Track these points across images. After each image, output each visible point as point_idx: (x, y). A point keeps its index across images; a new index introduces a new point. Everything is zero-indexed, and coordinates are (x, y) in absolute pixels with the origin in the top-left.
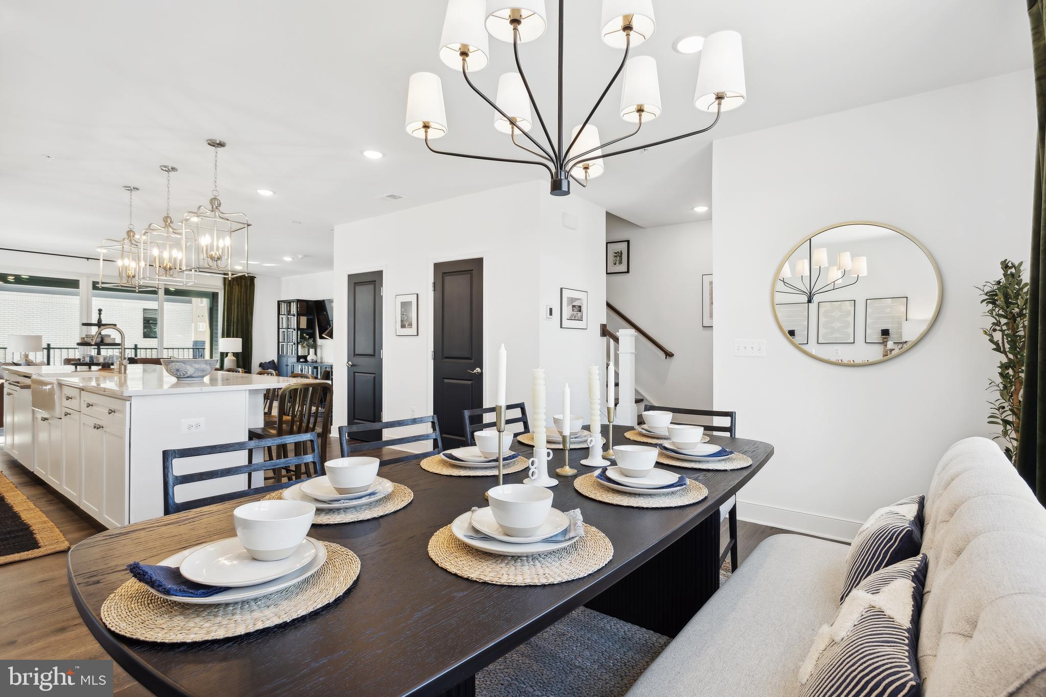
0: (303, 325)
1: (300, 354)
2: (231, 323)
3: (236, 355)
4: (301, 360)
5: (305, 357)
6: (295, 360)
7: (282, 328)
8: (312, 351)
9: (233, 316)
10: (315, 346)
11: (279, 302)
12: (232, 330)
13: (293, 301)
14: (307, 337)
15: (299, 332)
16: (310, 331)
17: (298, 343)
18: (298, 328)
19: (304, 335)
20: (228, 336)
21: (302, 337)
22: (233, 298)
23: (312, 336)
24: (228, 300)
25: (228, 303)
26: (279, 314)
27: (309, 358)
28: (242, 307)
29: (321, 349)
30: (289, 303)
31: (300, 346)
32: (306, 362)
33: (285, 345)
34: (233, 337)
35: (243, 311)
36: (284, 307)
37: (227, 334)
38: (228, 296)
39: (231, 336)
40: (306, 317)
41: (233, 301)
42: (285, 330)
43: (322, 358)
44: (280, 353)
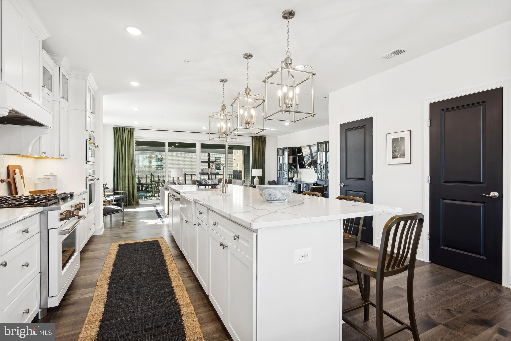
0: (291, 161)
1: (289, 177)
2: (255, 161)
3: (259, 177)
4: (290, 180)
5: (292, 179)
6: (287, 180)
7: (279, 163)
8: (295, 175)
9: (256, 158)
10: (297, 173)
11: (278, 149)
12: (256, 165)
13: (286, 148)
14: (293, 167)
15: (289, 165)
16: (295, 164)
17: (288, 171)
18: (289, 163)
19: (292, 166)
20: (254, 168)
21: (291, 168)
22: (257, 148)
23: (295, 167)
24: (254, 150)
25: (254, 151)
26: (278, 155)
27: (294, 179)
28: (260, 153)
29: (300, 174)
30: (283, 149)
31: (289, 173)
32: (293, 181)
33: (281, 172)
34: (257, 168)
35: (261, 155)
36: (280, 152)
37: (254, 167)
38: (254, 148)
39: (256, 168)
40: (292, 157)
41: (256, 150)
42: (281, 164)
43: (300, 179)
44: (279, 176)
